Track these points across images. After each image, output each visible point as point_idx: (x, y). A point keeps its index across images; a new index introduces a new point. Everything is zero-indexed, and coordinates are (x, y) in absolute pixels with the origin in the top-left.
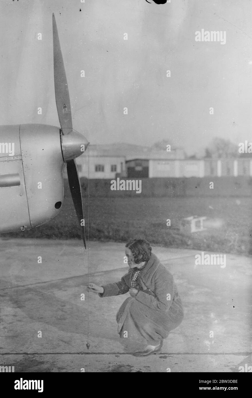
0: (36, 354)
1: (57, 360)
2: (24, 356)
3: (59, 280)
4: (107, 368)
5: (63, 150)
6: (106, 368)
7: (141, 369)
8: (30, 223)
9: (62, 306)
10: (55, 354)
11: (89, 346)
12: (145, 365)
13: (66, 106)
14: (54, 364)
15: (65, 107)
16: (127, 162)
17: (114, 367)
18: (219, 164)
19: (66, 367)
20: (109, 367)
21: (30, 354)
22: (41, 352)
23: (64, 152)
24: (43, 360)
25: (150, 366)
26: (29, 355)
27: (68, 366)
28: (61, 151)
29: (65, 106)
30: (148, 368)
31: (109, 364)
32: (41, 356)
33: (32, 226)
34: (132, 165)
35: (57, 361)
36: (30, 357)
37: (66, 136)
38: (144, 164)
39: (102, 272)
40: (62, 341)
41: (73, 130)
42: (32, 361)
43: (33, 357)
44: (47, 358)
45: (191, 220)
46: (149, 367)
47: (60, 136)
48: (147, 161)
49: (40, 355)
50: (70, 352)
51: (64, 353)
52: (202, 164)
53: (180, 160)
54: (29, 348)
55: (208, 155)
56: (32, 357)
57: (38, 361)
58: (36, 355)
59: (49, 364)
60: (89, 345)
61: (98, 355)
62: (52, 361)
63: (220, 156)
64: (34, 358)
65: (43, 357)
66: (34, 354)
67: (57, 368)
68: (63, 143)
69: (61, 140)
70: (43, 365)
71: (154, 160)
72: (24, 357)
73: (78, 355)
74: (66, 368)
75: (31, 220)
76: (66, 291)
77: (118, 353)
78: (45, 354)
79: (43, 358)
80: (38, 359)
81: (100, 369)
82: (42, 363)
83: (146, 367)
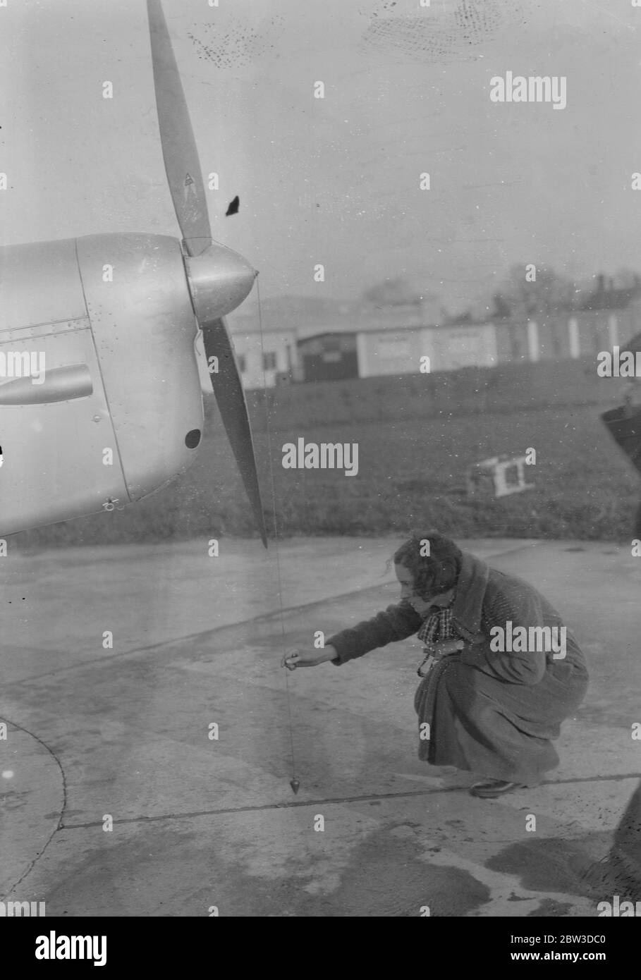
0: (169, 817)
1: (226, 827)
2: (140, 825)
3: (187, 637)
4: (357, 834)
5: (193, 294)
6: (353, 833)
7: (441, 828)
8: (127, 490)
9: (209, 699)
10: (218, 812)
11: (298, 786)
12: (448, 819)
13: (190, 179)
14: (220, 837)
15: (189, 182)
16: (301, 343)
17: (372, 829)
18: (533, 329)
19: (253, 841)
20: (361, 831)
21: (154, 819)
22: (181, 812)
23: (196, 300)
24: (190, 830)
25: (460, 819)
26: (153, 823)
27: (256, 837)
28: (189, 299)
29: (188, 178)
30: (458, 825)
31: (358, 823)
32: (184, 822)
33: (133, 496)
34: (315, 348)
35: (228, 830)
36: (157, 826)
37: (197, 258)
38: (345, 345)
39: (293, 609)
40: (228, 781)
41: (213, 243)
42: (163, 834)
43: (165, 826)
44: (199, 825)
45: (494, 466)
46: (458, 822)
47: (184, 260)
48: (352, 335)
49: (181, 820)
50: (254, 805)
51: (239, 808)
52: (489, 334)
53: (432, 327)
54: (150, 805)
55: (501, 311)
56: (162, 824)
57: (180, 833)
58: (171, 819)
59: (209, 837)
60: (296, 783)
61: (325, 805)
62: (214, 831)
63: (531, 311)
64: (168, 828)
65: (188, 822)
66: (164, 817)
67: (230, 845)
68: (191, 276)
69: (187, 269)
70: (193, 842)
71: (368, 332)
72: (141, 828)
73: (274, 810)
74: (252, 843)
75: (128, 482)
76: (210, 661)
77: (375, 796)
78: (191, 815)
79: (190, 824)
80: (178, 830)
81: (338, 838)
82: (190, 837)
83: (452, 821)
